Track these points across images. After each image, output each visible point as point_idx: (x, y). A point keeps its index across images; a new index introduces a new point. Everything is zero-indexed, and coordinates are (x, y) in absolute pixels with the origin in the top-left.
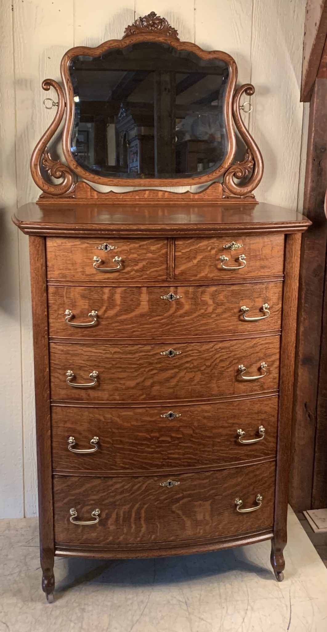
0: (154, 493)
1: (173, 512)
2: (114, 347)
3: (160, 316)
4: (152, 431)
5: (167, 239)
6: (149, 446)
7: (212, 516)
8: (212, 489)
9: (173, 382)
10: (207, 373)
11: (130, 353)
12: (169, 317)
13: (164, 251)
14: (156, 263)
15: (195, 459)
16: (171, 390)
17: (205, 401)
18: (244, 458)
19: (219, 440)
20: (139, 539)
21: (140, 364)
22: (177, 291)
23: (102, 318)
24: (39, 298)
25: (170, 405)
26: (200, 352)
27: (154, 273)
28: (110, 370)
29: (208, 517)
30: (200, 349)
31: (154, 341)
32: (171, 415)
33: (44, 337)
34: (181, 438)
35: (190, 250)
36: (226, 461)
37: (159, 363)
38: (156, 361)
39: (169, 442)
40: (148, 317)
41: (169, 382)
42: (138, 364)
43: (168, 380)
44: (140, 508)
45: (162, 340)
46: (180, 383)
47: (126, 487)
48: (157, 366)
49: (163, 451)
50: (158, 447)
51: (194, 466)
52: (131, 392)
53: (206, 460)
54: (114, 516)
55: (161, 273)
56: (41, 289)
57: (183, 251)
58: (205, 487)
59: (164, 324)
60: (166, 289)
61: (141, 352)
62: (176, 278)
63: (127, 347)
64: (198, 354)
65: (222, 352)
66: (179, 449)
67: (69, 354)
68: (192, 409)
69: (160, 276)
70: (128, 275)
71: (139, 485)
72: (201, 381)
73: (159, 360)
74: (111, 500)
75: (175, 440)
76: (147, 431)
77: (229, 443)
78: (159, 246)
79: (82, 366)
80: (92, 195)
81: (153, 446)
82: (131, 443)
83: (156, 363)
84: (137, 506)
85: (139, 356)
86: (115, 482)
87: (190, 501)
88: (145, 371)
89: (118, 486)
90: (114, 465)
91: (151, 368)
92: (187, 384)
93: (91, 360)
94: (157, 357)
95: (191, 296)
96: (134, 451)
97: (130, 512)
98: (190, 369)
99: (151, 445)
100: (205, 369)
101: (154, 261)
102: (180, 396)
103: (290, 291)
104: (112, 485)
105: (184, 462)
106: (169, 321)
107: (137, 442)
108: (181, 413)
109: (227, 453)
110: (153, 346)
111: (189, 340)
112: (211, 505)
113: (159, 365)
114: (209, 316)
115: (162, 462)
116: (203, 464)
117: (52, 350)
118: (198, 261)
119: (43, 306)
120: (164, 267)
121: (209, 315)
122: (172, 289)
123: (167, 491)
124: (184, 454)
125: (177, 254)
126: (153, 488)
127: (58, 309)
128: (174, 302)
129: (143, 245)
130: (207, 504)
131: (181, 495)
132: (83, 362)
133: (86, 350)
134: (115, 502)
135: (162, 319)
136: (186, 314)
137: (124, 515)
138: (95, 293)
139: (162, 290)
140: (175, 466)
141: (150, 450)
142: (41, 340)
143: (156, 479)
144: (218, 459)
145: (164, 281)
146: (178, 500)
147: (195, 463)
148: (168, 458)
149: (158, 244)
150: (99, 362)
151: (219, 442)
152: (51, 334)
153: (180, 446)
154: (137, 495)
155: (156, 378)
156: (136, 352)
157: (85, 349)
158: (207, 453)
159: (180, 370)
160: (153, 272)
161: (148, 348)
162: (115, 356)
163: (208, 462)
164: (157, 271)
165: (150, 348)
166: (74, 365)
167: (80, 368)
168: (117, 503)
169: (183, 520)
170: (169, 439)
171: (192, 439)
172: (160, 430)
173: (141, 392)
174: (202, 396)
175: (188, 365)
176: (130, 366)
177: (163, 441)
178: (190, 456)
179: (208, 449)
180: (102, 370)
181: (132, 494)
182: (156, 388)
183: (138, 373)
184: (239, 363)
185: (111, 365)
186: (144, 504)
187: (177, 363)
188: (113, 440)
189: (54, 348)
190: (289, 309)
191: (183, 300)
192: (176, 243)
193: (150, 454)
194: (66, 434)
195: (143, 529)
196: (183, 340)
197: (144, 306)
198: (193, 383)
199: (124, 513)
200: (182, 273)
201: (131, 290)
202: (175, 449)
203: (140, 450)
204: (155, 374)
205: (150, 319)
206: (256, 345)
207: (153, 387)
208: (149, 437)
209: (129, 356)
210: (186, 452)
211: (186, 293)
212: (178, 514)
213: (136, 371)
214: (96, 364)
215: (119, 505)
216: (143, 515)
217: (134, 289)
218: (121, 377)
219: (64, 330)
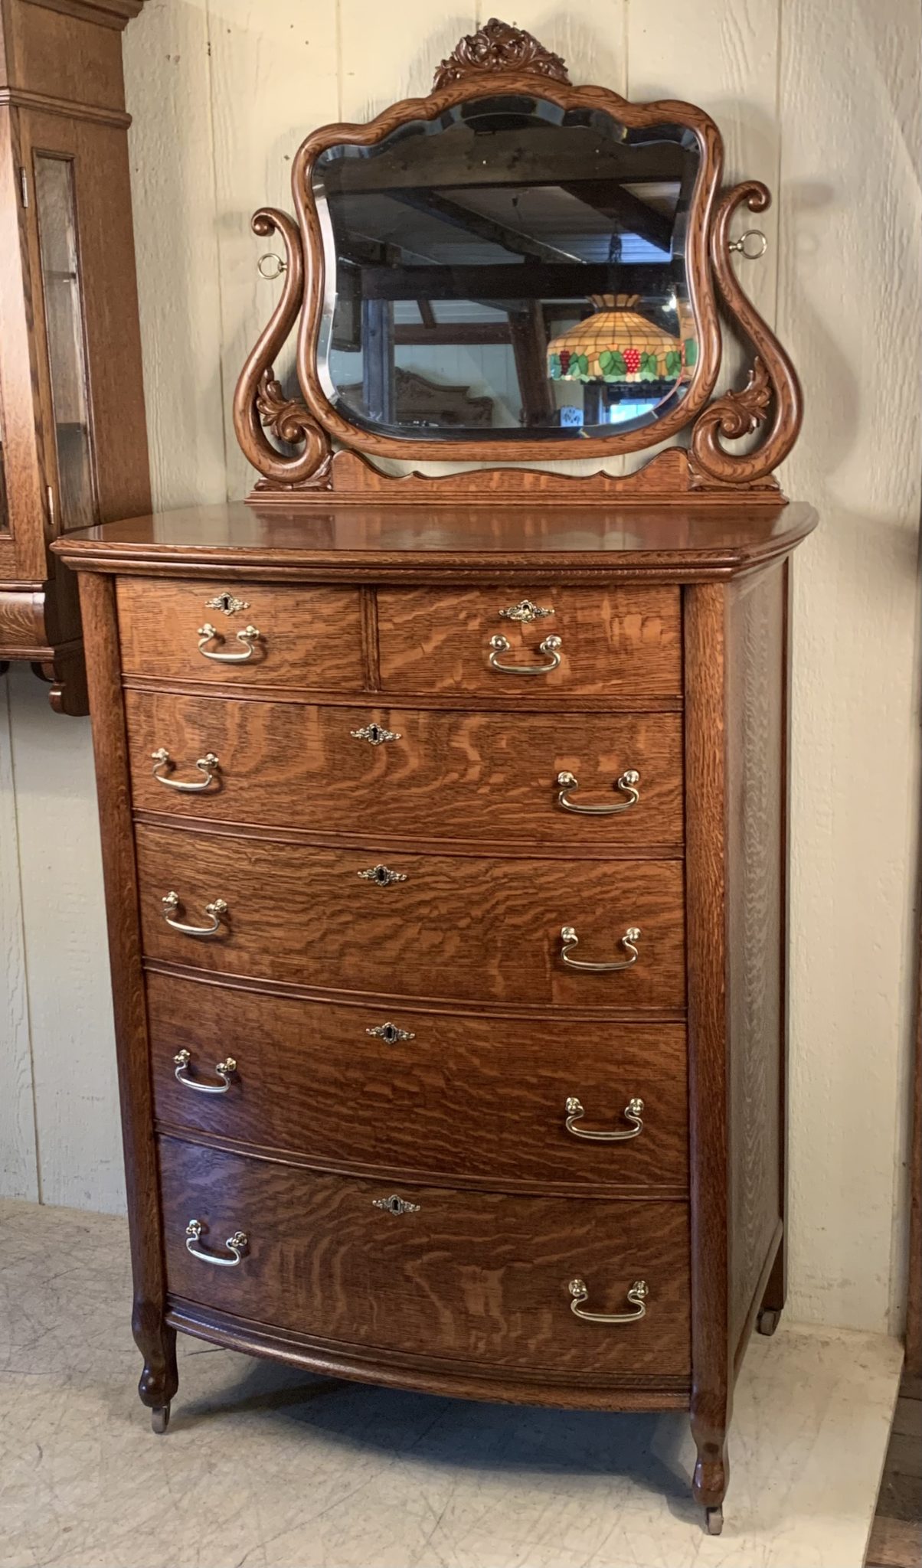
0: (361, 1221)
1: (408, 1279)
2: (256, 847)
3: (350, 779)
4: (348, 1066)
5: (357, 587)
6: (343, 1102)
7: (507, 1311)
8: (506, 1241)
9: (392, 949)
10: (477, 938)
11: (288, 864)
12: (372, 784)
13: (352, 617)
14: (336, 646)
15: (455, 1155)
16: (389, 970)
17: (472, 1010)
18: (589, 1175)
19: (516, 1118)
20: (331, 1328)
21: (314, 896)
22: (387, 721)
23: (228, 775)
24: (103, 717)
25: (386, 1007)
26: (454, 881)
27: (333, 673)
28: (250, 900)
29: (495, 1313)
30: (453, 874)
31: (338, 839)
32: (389, 1032)
33: (118, 807)
34: (415, 1094)
35: (414, 618)
36: (538, 1176)
37: (356, 897)
38: (348, 891)
39: (389, 1101)
40: (324, 782)
41: (380, 949)
42: (308, 895)
43: (378, 942)
44: (331, 1252)
45: (358, 841)
46: (408, 955)
47: (298, 1193)
48: (351, 905)
49: (376, 1120)
50: (363, 1107)
51: (453, 1171)
52: (296, 962)
53: (484, 1163)
54: (275, 1257)
55: (348, 672)
56: (107, 695)
57: (397, 620)
58: (485, 1233)
59: (362, 802)
60: (362, 712)
61: (314, 864)
62: (383, 687)
63: (282, 849)
64: (448, 886)
65: (510, 888)
66: (413, 1122)
67: (170, 852)
68: (442, 1024)
69: (346, 679)
70: (276, 674)
71: (326, 1193)
72: (461, 957)
73: (356, 890)
74: (270, 1218)
75: (403, 1098)
76: (336, 1063)
77: (543, 1129)
78: (341, 604)
79: (194, 885)
81: (351, 1104)
82: (301, 1087)
83: (349, 897)
84: (325, 1243)
85: (310, 874)
86: (273, 1176)
87: (447, 1260)
88: (325, 913)
89: (281, 1186)
90: (270, 1134)
91: (339, 908)
92: (426, 959)
93: (212, 874)
94: (352, 881)
95: (424, 735)
96: (310, 1107)
97: (308, 1255)
98: (432, 921)
99: (348, 1099)
100: (468, 927)
101: (333, 643)
102: (411, 989)
103: (696, 742)
104: (268, 1182)
105: (427, 1157)
106: (373, 795)
107: (315, 1086)
108: (416, 1031)
109: (539, 1155)
110: (339, 852)
111: (423, 848)
112: (502, 1281)
113: (356, 904)
114: (473, 791)
115: (374, 1147)
116: (475, 1170)
117: (140, 841)
118: (436, 648)
119: (112, 736)
120: (355, 657)
121: (474, 787)
122: (377, 715)
123: (390, 1224)
124: (425, 1136)
125: (385, 626)
126: (357, 1209)
128: (382, 748)
129: (304, 601)
130: (495, 1276)
131: (425, 1240)
132: (197, 876)
133: (200, 847)
134: (275, 1225)
135: (357, 788)
136: (414, 780)
137: (297, 1262)
138: (211, 714)
139: (353, 714)
140: (406, 1164)
141: (344, 1111)
142: (112, 814)
143: (364, 1186)
144: (514, 1166)
145: (355, 693)
146: (418, 1251)
147: (456, 1164)
148: (389, 1140)
149: (339, 600)
150: (228, 880)
151: (516, 1122)
152: (135, 803)
153: (417, 1114)
154: (323, 1218)
155: (350, 935)
156: (303, 864)
157: (199, 844)
158: (485, 1146)
159: (408, 921)
160: (330, 668)
161: (330, 856)
162: (258, 869)
163: (488, 1168)
164: (337, 667)
165: (333, 858)
166: (180, 880)
167: (193, 889)
168: (281, 1228)
169: (432, 1304)
170: (387, 1091)
171: (444, 1101)
172: (364, 1065)
173: (318, 966)
174: (467, 995)
175: (424, 911)
176: (290, 897)
177: (375, 1094)
178: (442, 1143)
179: (489, 1136)
180: (232, 899)
181: (311, 1213)
182: (351, 959)
183: (309, 917)
184: (560, 921)
185: (251, 890)
186: (340, 1243)
187: (396, 902)
188: (264, 1074)
189: (143, 836)
190: (698, 792)
191: (404, 745)
192: (380, 598)
193: (347, 1121)
194: (177, 1042)
195: (341, 1306)
196: (408, 845)
197: (315, 756)
198: (439, 960)
199: (297, 1255)
200: (399, 675)
201: (283, 712)
202: (404, 1120)
203: (322, 1106)
204: (347, 923)
205: (328, 784)
206: (606, 879)
207: (345, 955)
208: (343, 1080)
209: (287, 872)
210: (431, 1131)
211: (411, 728)
212: (418, 1287)
213: (304, 910)
214: (222, 882)
215: (285, 1235)
216: (337, 1269)
217: (292, 709)
218: (274, 920)
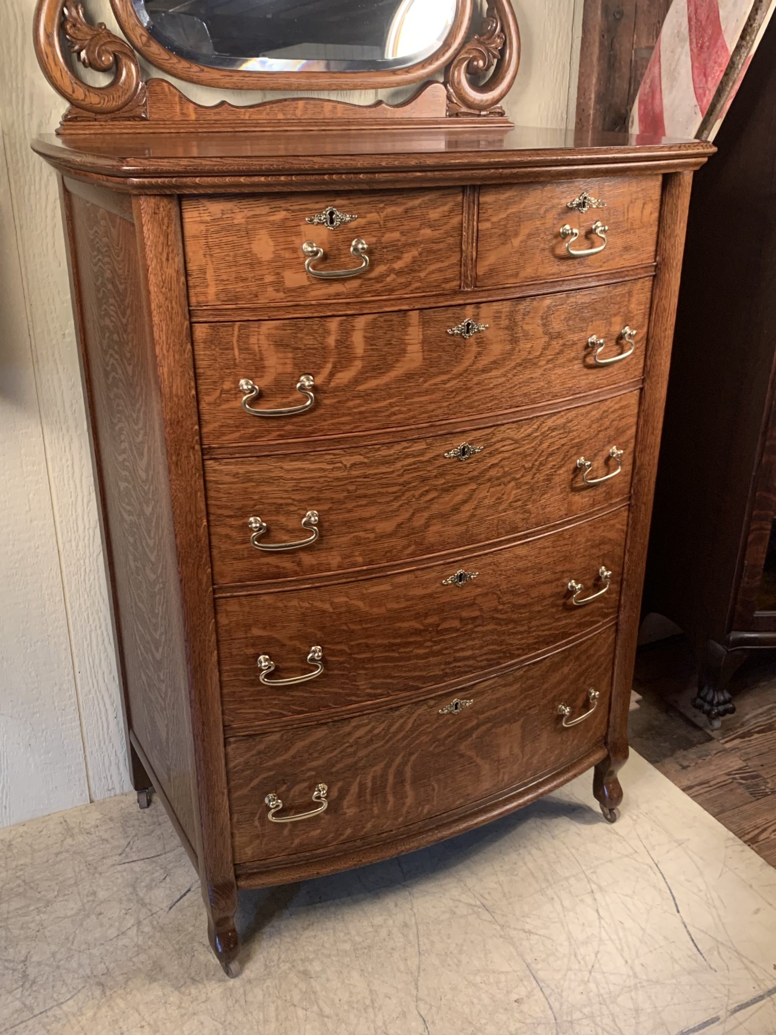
0: (430, 730)
1: (462, 756)
2: (352, 454)
3: (443, 373)
4: (426, 615)
5: (463, 189)
6: (420, 645)
7: (522, 747)
8: (525, 698)
9: (467, 509)
10: (526, 483)
11: (385, 462)
12: (461, 375)
13: (455, 221)
14: (439, 250)
15: (500, 651)
16: (464, 528)
17: (521, 540)
18: (575, 630)
19: (540, 608)
20: (400, 820)
21: (403, 484)
22: (478, 315)
23: (325, 392)
24: (177, 357)
25: (460, 558)
26: (516, 442)
27: (435, 276)
28: (345, 503)
29: (517, 750)
30: (516, 437)
31: (432, 429)
32: (461, 577)
33: (194, 448)
34: (477, 617)
35: (508, 216)
36: (548, 644)
37: (442, 475)
38: (435, 473)
39: (458, 630)
40: (421, 380)
41: (458, 513)
42: (400, 485)
43: (456, 509)
44: (404, 763)
45: (447, 426)
46: (479, 512)
47: (376, 732)
48: (436, 483)
49: (446, 648)
50: (437, 643)
51: (499, 664)
52: (386, 545)
53: (518, 649)
54: (354, 789)
55: (449, 274)
56: (180, 333)
57: (495, 219)
58: (514, 698)
59: (452, 392)
60: (458, 309)
61: (407, 456)
62: (478, 284)
63: (379, 450)
64: (512, 447)
65: (552, 437)
66: (473, 639)
67: (251, 480)
68: (496, 558)
69: (447, 281)
70: (381, 285)
71: (401, 721)
72: (516, 501)
73: (441, 470)
74: (350, 761)
75: (467, 624)
76: (417, 616)
77: (554, 610)
78: (446, 208)
79: (281, 504)
80: (184, 111)
81: (429, 644)
82: (385, 646)
83: (436, 477)
84: (398, 760)
85: (402, 466)
86: (355, 727)
87: (489, 730)
88: (414, 496)
89: (361, 732)
90: (354, 695)
91: (427, 488)
92: (491, 511)
93: (302, 489)
94: (438, 463)
95: (505, 322)
96: (392, 659)
97: (384, 775)
98: (498, 478)
99: (425, 641)
100: (522, 476)
101: (436, 247)
102: (479, 538)
103: (666, 297)
104: (349, 734)
105: (481, 661)
106: (462, 383)
107: (398, 641)
108: (478, 569)
109: (550, 629)
110: (429, 441)
111: (497, 421)
112: (523, 727)
113: (442, 481)
114: (535, 364)
115: (443, 670)
116: (513, 657)
117: (211, 477)
118: (521, 242)
119: (187, 375)
120: (455, 259)
121: (535, 361)
122: (470, 310)
123: (451, 722)
124: (482, 647)
125: (485, 226)
126: (426, 722)
127: (222, 379)
128: (472, 340)
129: (413, 208)
130: (516, 728)
131: (475, 722)
132: (285, 495)
133: (290, 467)
134: (356, 763)
135: (449, 380)
136: (495, 364)
137: (374, 783)
138: (307, 335)
139: (450, 313)
140: (466, 673)
141: (421, 651)
142: (188, 457)
143: (432, 703)
144: (535, 643)
145: (456, 292)
146: (469, 733)
147: (500, 658)
148: (456, 660)
149: (444, 204)
150: (320, 491)
151: (539, 612)
152: (205, 441)
153: (477, 632)
154: (399, 740)
155: (436, 508)
156: (397, 459)
157: (288, 465)
158: (520, 637)
159: (480, 484)
160: (432, 272)
161: (421, 446)
162: (354, 473)
163: (520, 651)
164: (440, 270)
165: (425, 447)
166: (263, 504)
167: (279, 508)
168: (361, 764)
169: (477, 765)
170: (456, 624)
171: (496, 615)
172: (441, 610)
173: (405, 542)
174: (515, 529)
175: (493, 473)
176: (384, 490)
177: (446, 630)
178: (492, 647)
179: (522, 629)
180: (326, 507)
181: (388, 741)
182: (436, 527)
183: (401, 502)
184: (578, 454)
185: (345, 494)
186: (411, 754)
187: (474, 470)
188: (351, 647)
189: (215, 471)
190: (663, 335)
191: (489, 334)
192: (482, 200)
193: (423, 659)
194: (251, 651)
195: (409, 801)
196: (486, 420)
197: (414, 356)
198: (501, 507)
199: (374, 778)
200: (492, 272)
201: (385, 321)
202: (467, 640)
203: (404, 655)
204: (433, 499)
205: (425, 382)
206: (605, 414)
207: (429, 526)
208: (422, 628)
209: (383, 469)
210: (484, 642)
211: (497, 317)
212: (471, 758)
213: (396, 499)
214: (314, 495)
215: (364, 767)
216: (408, 773)
217: (394, 317)
218: (368, 515)
219: (237, 427)
